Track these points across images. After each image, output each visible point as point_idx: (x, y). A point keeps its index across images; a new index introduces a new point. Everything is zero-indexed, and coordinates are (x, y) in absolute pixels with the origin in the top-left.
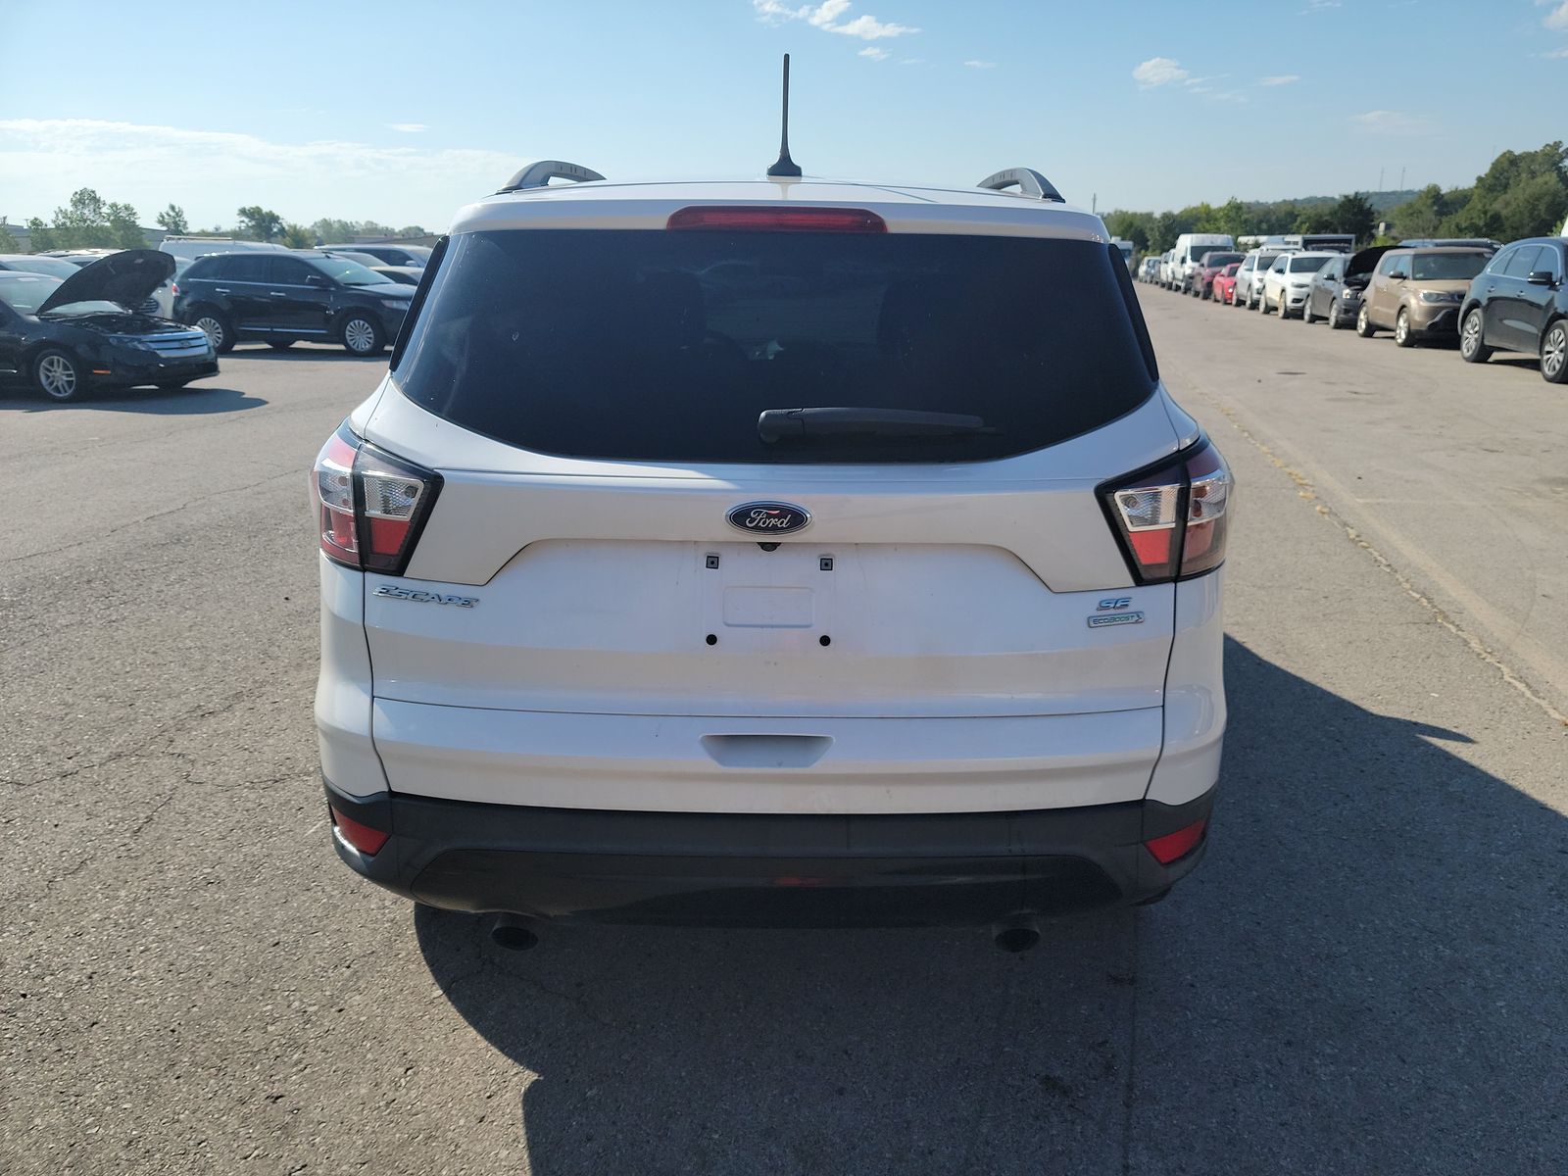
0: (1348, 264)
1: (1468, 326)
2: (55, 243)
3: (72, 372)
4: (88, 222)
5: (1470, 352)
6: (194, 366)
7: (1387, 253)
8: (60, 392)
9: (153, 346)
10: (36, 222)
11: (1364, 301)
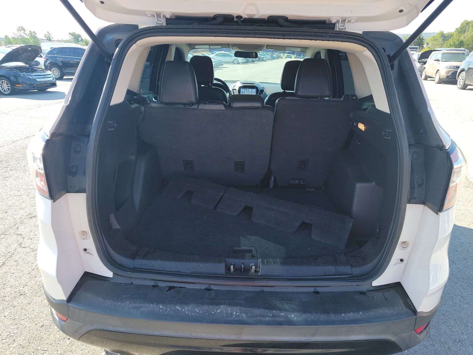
0: (420, 55)
1: (460, 77)
2: (12, 43)
3: (9, 85)
4: (22, 37)
5: (460, 86)
6: (49, 84)
7: (433, 53)
8: (5, 92)
9: (35, 77)
10: (6, 37)
11: (425, 68)
